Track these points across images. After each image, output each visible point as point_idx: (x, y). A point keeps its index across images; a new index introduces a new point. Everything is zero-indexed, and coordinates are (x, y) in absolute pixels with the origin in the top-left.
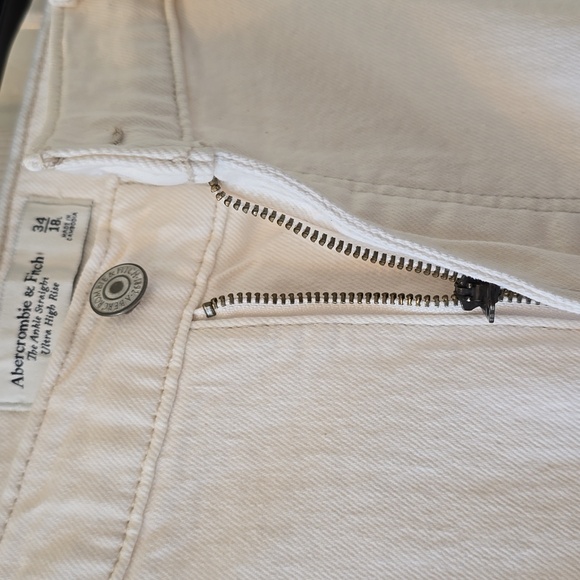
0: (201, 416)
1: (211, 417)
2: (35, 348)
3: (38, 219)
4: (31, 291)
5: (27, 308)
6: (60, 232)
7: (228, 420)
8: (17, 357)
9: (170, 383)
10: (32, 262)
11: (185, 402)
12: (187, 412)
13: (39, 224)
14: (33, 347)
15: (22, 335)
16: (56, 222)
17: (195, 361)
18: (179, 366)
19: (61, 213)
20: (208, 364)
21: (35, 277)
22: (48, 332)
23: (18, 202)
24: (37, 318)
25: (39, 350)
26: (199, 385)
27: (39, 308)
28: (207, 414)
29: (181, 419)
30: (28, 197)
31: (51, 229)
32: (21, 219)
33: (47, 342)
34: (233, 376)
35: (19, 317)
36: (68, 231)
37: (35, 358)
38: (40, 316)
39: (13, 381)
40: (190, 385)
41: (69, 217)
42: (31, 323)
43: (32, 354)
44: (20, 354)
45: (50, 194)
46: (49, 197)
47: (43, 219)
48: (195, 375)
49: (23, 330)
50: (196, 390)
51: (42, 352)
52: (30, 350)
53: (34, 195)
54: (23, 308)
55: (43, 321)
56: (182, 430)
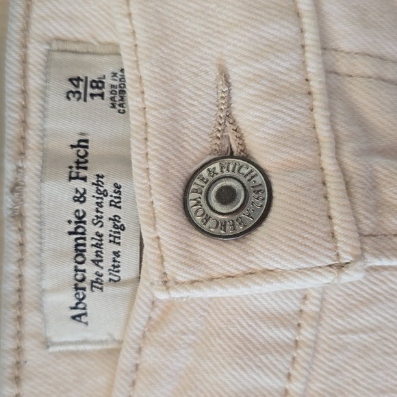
0: (346, 370)
1: (360, 371)
2: (101, 276)
3: (71, 80)
4: (82, 195)
5: (80, 220)
6: (107, 101)
7: (380, 373)
8: (76, 288)
9: (307, 334)
10: (72, 146)
11: (327, 355)
12: (330, 367)
13: (74, 89)
14: (97, 273)
15: (80, 259)
16: (98, 84)
17: (339, 302)
18: (317, 309)
19: (102, 68)
20: (356, 306)
21: (83, 173)
22: (116, 254)
23: (36, 53)
24: (97, 234)
25: (105, 278)
26: (344, 333)
27: (98, 220)
28: (355, 368)
29: (323, 376)
30: (49, 44)
31: (92, 95)
32: (46, 81)
33: (116, 267)
34: (386, 319)
35: (70, 233)
36: (118, 98)
37: (101, 289)
38: (101, 231)
39: (74, 318)
40: (333, 334)
41: (115, 75)
42: (89, 242)
43: (97, 283)
44: (81, 285)
45: (79, 37)
46: (78, 42)
47: (78, 79)
48: (339, 321)
49: (79, 251)
50: (340, 339)
51: (110, 280)
52: (94, 278)
53: (58, 39)
54: (74, 219)
55: (106, 239)
56: (324, 390)
